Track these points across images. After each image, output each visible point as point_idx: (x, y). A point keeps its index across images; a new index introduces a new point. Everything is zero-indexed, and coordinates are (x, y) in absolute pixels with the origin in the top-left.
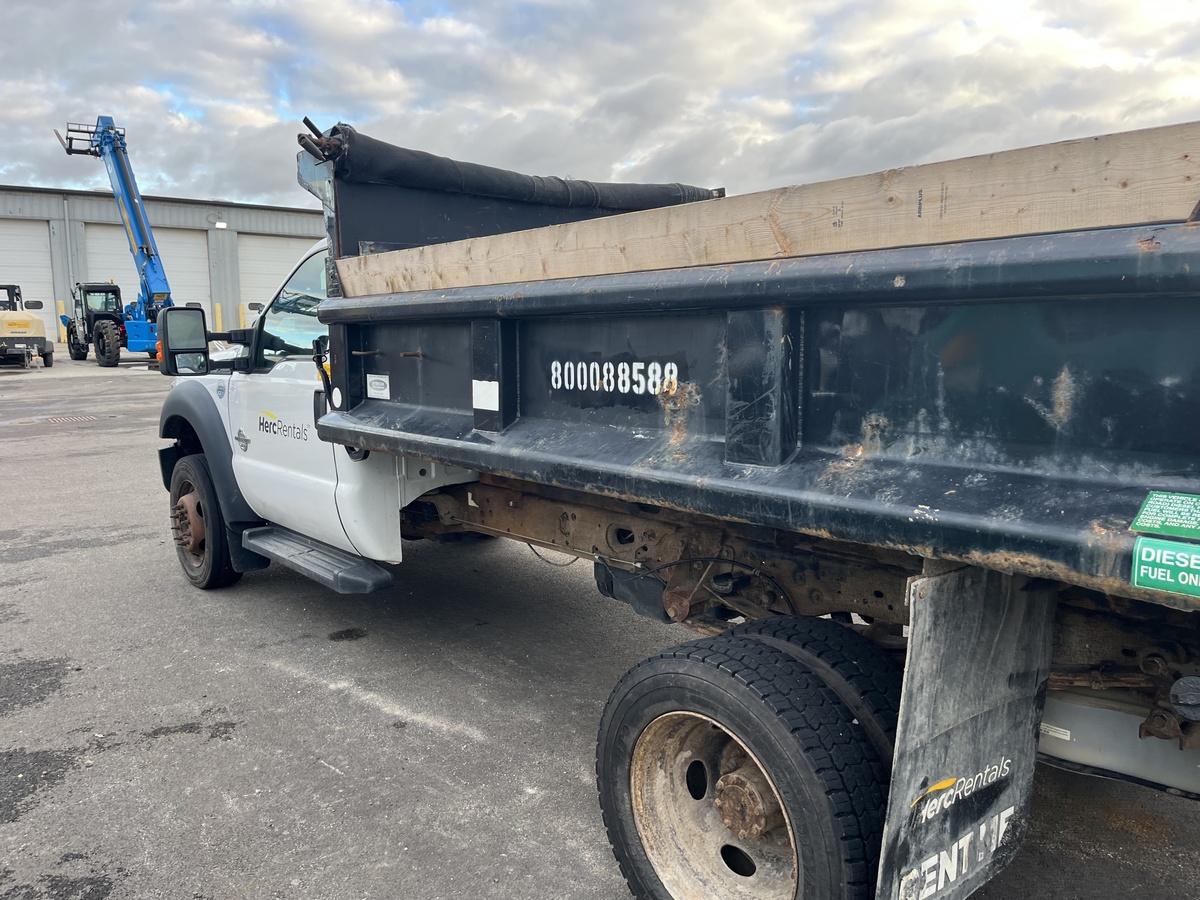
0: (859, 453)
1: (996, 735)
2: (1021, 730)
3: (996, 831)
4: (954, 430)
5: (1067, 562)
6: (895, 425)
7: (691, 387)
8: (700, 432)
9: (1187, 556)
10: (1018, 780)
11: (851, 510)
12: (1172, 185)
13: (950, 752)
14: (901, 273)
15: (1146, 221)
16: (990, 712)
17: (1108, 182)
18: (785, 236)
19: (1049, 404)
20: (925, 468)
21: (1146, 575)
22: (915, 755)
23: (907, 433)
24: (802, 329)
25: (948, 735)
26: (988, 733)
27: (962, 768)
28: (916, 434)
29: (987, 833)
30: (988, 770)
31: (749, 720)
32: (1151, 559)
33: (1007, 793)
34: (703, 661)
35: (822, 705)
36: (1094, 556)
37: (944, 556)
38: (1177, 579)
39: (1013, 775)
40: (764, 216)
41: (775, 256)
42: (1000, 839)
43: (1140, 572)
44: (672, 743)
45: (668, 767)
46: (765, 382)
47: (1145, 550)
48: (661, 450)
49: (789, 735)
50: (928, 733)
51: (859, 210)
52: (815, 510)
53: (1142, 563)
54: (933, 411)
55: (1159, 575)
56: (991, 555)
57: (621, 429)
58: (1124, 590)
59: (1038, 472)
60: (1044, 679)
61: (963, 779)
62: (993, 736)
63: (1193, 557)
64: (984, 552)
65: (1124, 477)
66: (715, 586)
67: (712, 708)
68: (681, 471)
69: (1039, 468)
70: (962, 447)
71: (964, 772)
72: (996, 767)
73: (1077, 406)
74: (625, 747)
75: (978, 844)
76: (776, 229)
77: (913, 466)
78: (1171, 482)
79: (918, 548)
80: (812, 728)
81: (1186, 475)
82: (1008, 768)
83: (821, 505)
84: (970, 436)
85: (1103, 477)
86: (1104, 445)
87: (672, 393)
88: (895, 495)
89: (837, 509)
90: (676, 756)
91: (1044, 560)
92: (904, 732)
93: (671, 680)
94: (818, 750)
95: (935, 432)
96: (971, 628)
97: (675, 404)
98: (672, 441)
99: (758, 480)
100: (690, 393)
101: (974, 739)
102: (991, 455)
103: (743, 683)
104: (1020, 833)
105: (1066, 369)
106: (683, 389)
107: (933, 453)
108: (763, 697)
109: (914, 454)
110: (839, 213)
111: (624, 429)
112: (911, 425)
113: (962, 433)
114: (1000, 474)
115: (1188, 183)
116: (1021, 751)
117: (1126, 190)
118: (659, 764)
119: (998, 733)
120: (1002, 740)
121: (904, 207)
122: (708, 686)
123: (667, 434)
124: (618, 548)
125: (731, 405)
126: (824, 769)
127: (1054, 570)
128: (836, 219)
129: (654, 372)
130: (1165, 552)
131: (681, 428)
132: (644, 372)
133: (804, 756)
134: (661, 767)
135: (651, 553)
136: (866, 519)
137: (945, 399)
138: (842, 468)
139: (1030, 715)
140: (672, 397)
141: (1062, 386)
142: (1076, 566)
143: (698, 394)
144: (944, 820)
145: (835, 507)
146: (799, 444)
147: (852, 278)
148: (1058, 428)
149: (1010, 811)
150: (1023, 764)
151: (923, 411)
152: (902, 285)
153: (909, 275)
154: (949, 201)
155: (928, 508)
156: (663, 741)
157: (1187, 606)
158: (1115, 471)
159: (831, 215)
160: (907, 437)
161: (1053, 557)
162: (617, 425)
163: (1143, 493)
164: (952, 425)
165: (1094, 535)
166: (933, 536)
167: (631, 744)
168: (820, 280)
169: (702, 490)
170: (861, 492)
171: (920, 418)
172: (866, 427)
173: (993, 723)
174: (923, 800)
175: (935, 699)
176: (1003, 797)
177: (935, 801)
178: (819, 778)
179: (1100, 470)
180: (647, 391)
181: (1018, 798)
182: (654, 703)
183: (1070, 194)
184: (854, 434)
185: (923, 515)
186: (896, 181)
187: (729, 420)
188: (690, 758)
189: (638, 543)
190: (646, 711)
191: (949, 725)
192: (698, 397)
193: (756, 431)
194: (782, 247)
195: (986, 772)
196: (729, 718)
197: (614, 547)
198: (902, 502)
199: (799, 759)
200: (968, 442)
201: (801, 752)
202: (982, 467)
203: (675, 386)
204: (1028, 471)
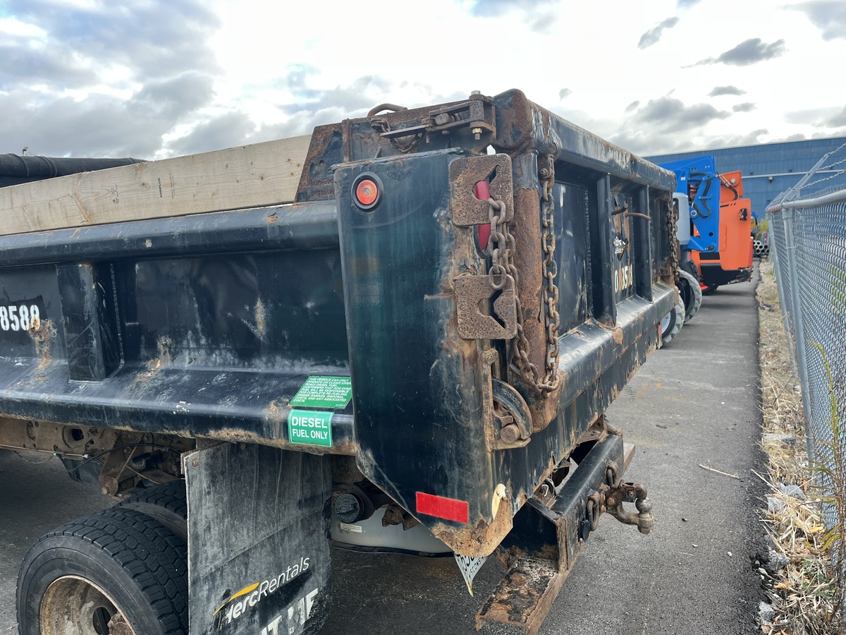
0: (158, 365)
1: (293, 544)
2: (315, 536)
3: (303, 609)
4: (208, 344)
5: (257, 432)
6: (177, 343)
7: (49, 323)
8: (60, 357)
9: (313, 420)
10: (319, 569)
11: (140, 409)
12: (285, 179)
13: (251, 566)
14: (149, 238)
15: (276, 202)
16: (284, 530)
17: (253, 177)
18: (85, 209)
19: (255, 324)
20: (194, 373)
21: (295, 434)
22: (212, 577)
23: (183, 348)
24: (113, 277)
25: (246, 554)
26: (287, 545)
27: (264, 574)
28: (188, 348)
29: (295, 613)
30: (289, 569)
31: (105, 574)
32: (296, 425)
33: (311, 580)
34: (73, 535)
35: (164, 551)
36: (270, 425)
37: (197, 435)
38: (310, 436)
39: (313, 567)
40: (71, 194)
41: (82, 224)
42: (308, 613)
43: (293, 432)
44: (74, 600)
45: (75, 618)
46: (86, 318)
47: (293, 418)
48: (29, 375)
49: (132, 581)
50: (223, 558)
51: (127, 191)
52: (120, 412)
53: (293, 427)
54: (195, 331)
55: (302, 434)
56: (220, 432)
57: (8, 359)
58: (288, 447)
59: (255, 370)
60: (328, 498)
61: (267, 581)
62: (291, 545)
63: (317, 419)
64: (216, 431)
65: (297, 369)
66: (134, 465)
67: (82, 570)
68: (38, 390)
69: (255, 368)
70: (214, 356)
71: (267, 576)
72: (297, 566)
73: (268, 324)
74: (33, 610)
75: (288, 622)
76: (79, 204)
77: (188, 372)
78: (321, 369)
79: (182, 432)
80: (151, 571)
81: (327, 364)
82: (308, 564)
83: (123, 408)
84: (218, 348)
85: (287, 370)
86: (285, 348)
87: (37, 329)
88: (169, 395)
89: (133, 410)
90: (81, 608)
91: (246, 432)
92: (194, 564)
93: (54, 553)
94: (154, 587)
95: (199, 347)
96: (252, 478)
97: (41, 337)
98: (40, 367)
99: (89, 393)
100: (49, 328)
101: (274, 551)
102: (230, 359)
103: (99, 547)
104: (326, 605)
105: (259, 299)
106: (44, 325)
107: (200, 362)
108: (113, 556)
109: (189, 363)
110: (115, 193)
111: (10, 359)
112: (185, 343)
113: (213, 346)
114: (234, 373)
115: (292, 178)
116: (318, 550)
117: (264, 181)
118: (66, 617)
119: (295, 543)
120: (299, 546)
121: (151, 190)
122: (77, 554)
123: (38, 360)
124: (73, 444)
125: (67, 337)
126: (157, 601)
127: (253, 438)
128: (114, 198)
129: (24, 313)
130: (303, 418)
131: (48, 355)
132: (17, 313)
133: (142, 594)
134: (68, 619)
135: (97, 445)
136: (149, 415)
137: (201, 324)
138: (144, 377)
139: (322, 523)
140: (38, 332)
141: (259, 311)
142: (261, 434)
143: (55, 328)
144: (253, 615)
145: (131, 408)
146: (122, 362)
147: (120, 242)
148: (262, 339)
149: (315, 592)
150: (322, 558)
151: (190, 332)
152: (150, 246)
153: (154, 239)
154: (176, 187)
155: (184, 403)
156: (66, 599)
157: (320, 452)
158: (293, 365)
159: (111, 194)
160: (184, 351)
161: (250, 429)
162: (4, 356)
163: (303, 378)
164: (207, 341)
165: (270, 412)
166: (188, 423)
167: (38, 607)
168: (103, 243)
169: (49, 405)
170: (149, 395)
171: (189, 337)
172: (160, 346)
173: (290, 537)
174: (227, 606)
175: (225, 535)
176: (307, 584)
177: (240, 604)
178: (153, 608)
179: (285, 365)
180: (21, 328)
181: (321, 581)
182: (47, 573)
183: (236, 184)
184: (154, 354)
185: (181, 408)
186: (144, 171)
187: (68, 348)
188: (93, 607)
189: (86, 439)
190: (43, 580)
191: (244, 548)
192: (55, 331)
193: (85, 355)
194: (85, 217)
195: (288, 571)
196: (93, 575)
197: (69, 444)
198: (171, 400)
199: (139, 597)
200: (217, 352)
201: (140, 592)
202: (227, 369)
203: (39, 323)
204: (250, 370)
